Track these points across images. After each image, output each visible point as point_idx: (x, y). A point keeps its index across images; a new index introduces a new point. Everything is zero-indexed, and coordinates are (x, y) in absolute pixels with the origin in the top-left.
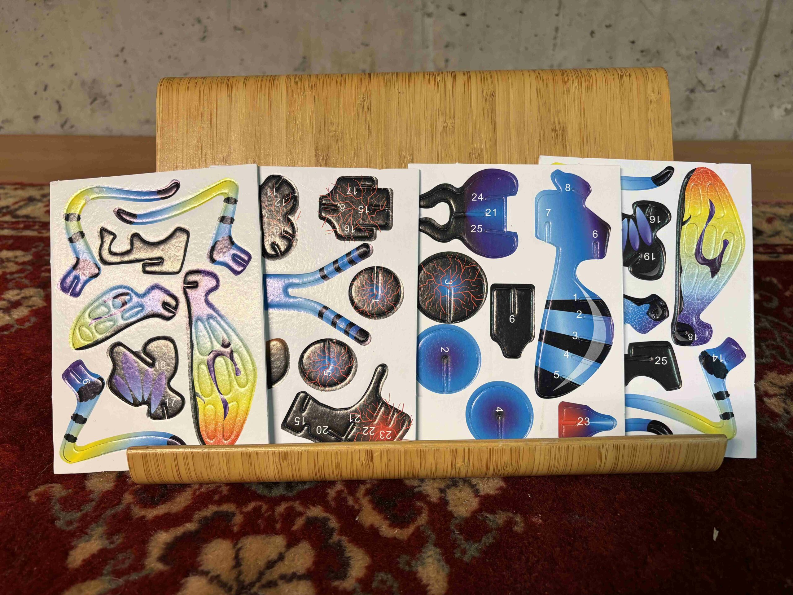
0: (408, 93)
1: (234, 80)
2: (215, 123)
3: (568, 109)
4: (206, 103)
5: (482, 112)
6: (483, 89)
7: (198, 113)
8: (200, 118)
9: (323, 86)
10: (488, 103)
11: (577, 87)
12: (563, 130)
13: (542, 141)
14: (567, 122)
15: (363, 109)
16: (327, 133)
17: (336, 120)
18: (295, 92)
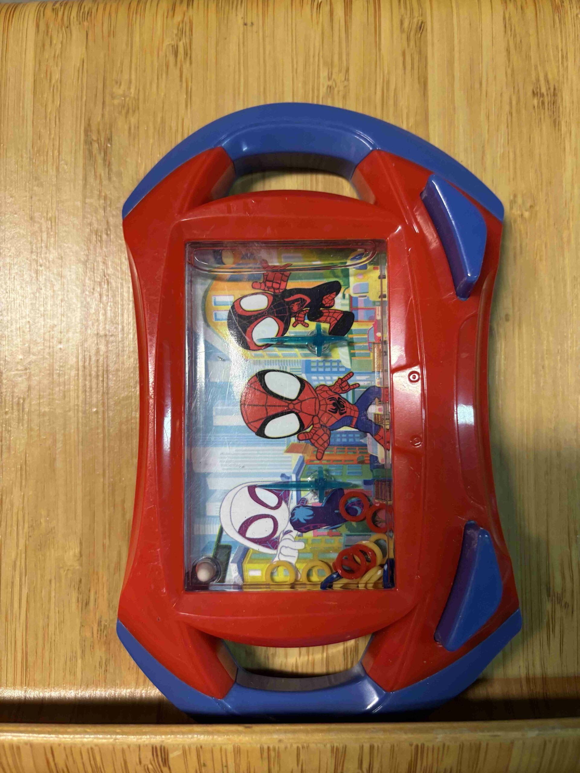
0: (261, 24)
3: (562, 56)
5: (401, 59)
6: (402, 16)
9: (104, 14)
10: (412, 43)
12: (555, 93)
13: (514, 114)
14: (561, 78)
15: (176, 54)
16: (108, 99)
17: (126, 76)
18: (52, 25)
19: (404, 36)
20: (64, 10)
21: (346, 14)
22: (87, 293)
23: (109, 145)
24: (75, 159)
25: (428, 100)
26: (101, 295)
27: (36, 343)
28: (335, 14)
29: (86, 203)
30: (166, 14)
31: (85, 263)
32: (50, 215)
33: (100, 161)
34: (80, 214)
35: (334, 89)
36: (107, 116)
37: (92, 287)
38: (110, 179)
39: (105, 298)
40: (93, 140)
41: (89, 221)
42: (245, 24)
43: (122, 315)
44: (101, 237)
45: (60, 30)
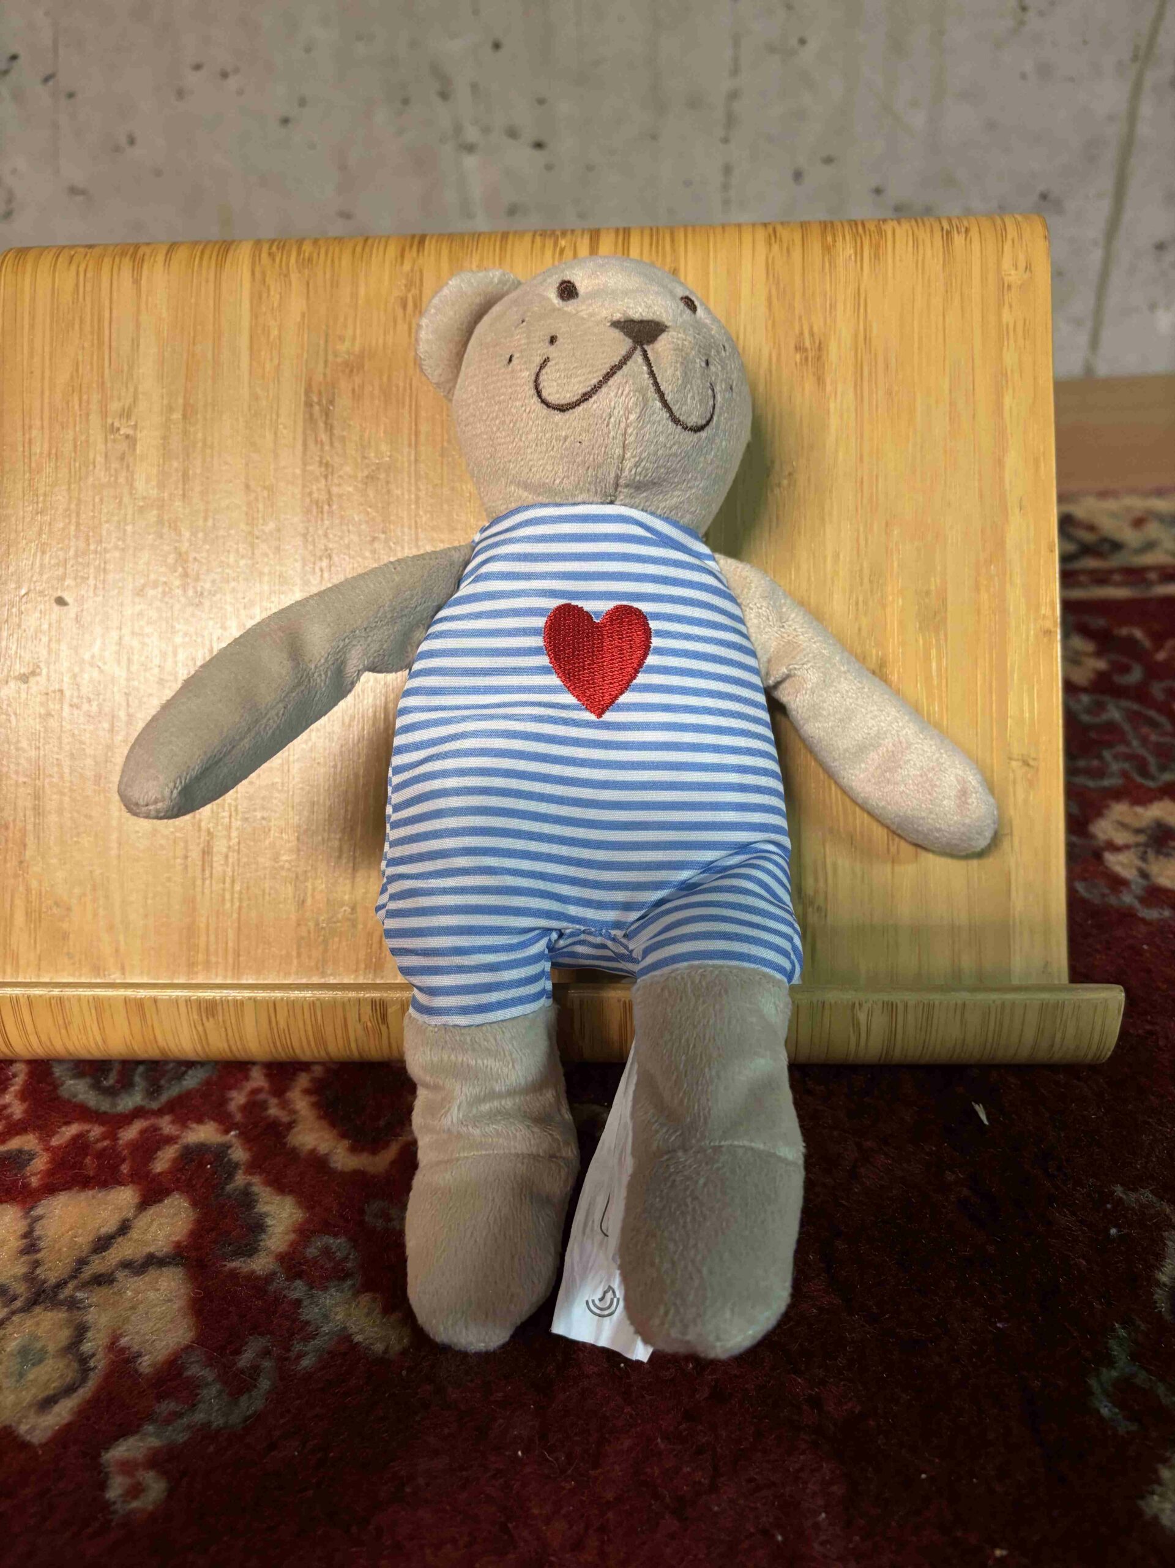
1: (147, 250)
2: (106, 339)
3: (831, 305)
4: (88, 299)
7: (74, 319)
8: (77, 327)
9: (326, 260)
11: (853, 257)
12: (820, 348)
14: (828, 331)
15: (404, 307)
16: (330, 358)
17: (350, 332)
18: (269, 273)
20: (282, 255)
23: (331, 408)
24: (295, 423)
29: (305, 471)
30: (394, 262)
31: (305, 536)
32: (267, 483)
33: (321, 425)
34: (300, 482)
36: (329, 375)
38: (332, 444)
40: (313, 402)
41: (308, 490)
44: (322, 508)
45: (278, 278)
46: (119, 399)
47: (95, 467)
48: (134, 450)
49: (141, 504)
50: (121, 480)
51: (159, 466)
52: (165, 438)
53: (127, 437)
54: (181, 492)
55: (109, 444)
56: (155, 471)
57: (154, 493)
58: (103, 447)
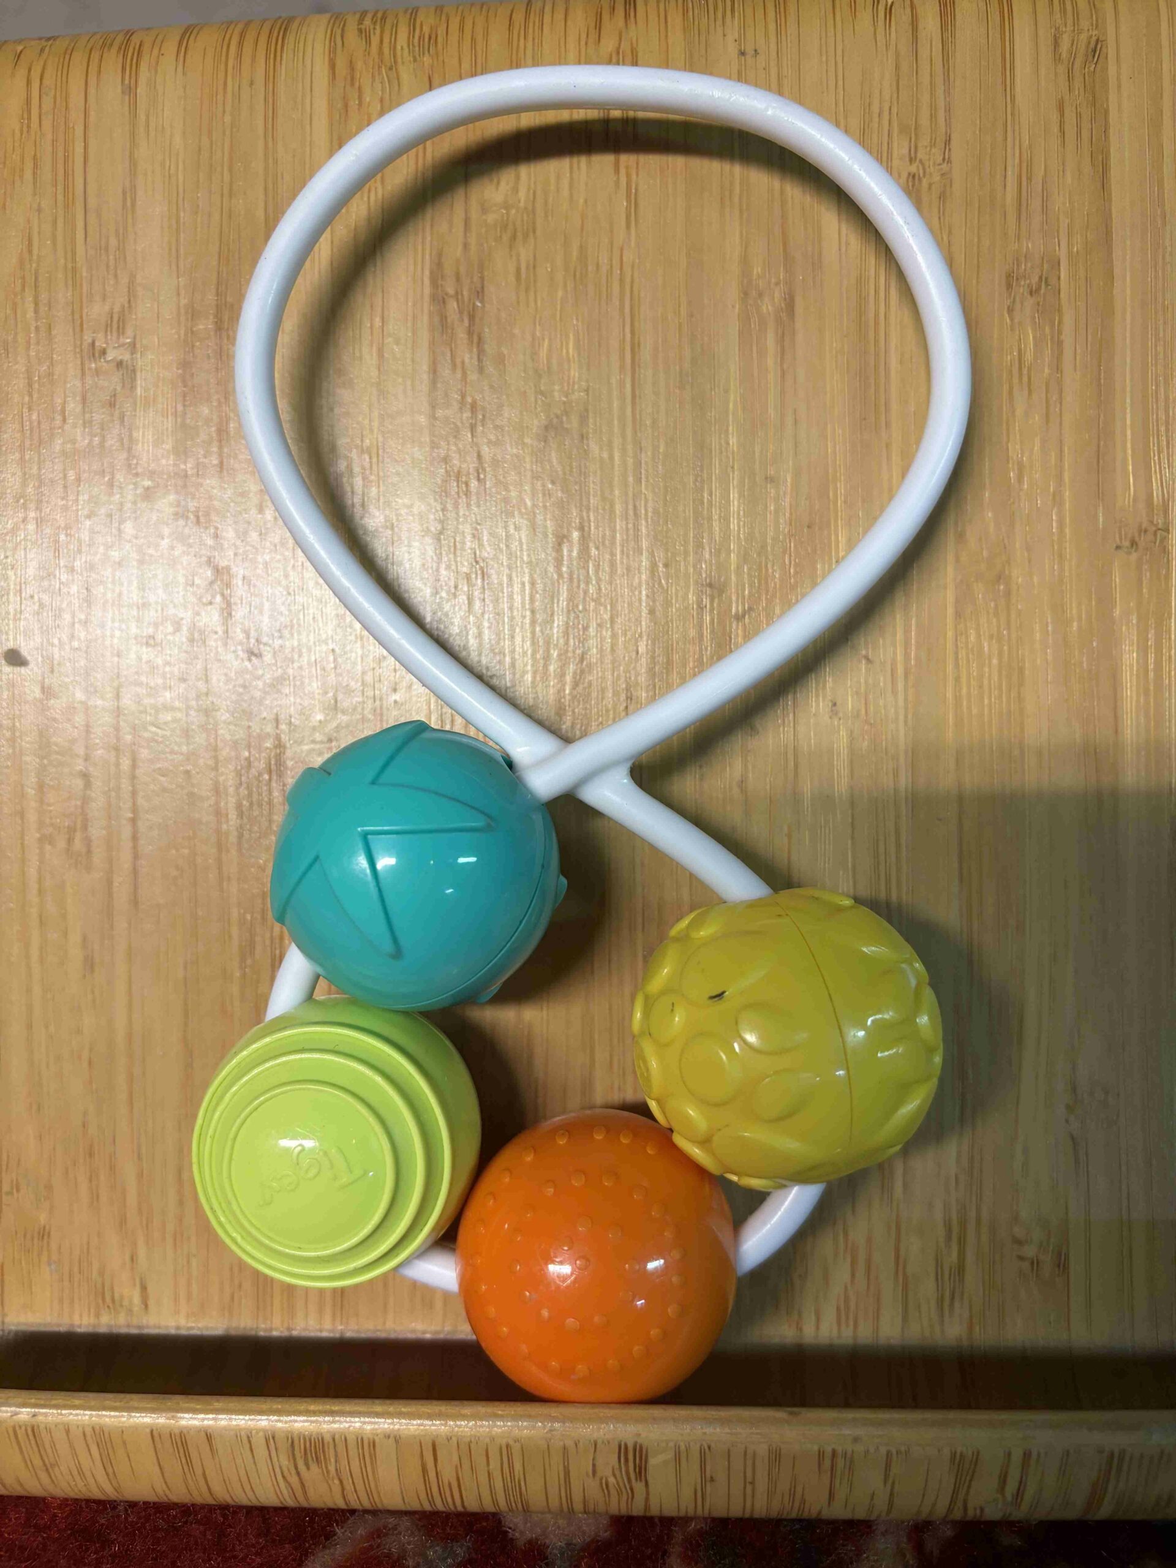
0: (774, 54)
1: (146, 38)
4: (47, 124)
5: (1055, 117)
6: (1057, 31)
7: (23, 160)
8: (28, 174)
9: (461, 39)
10: (1078, 83)
18: (359, 65)
19: (1062, 69)
20: (382, 32)
21: (943, 27)
22: (444, 594)
23: (479, 304)
24: (414, 333)
25: (1110, 200)
26: (470, 601)
27: (348, 691)
28: (920, 27)
29: (435, 418)
30: (584, 36)
31: (438, 536)
32: (367, 442)
33: (461, 335)
34: (426, 439)
35: (920, 180)
36: (473, 248)
37: (452, 584)
38: (481, 370)
39: (477, 604)
40: (447, 294)
41: (443, 453)
42: (742, 53)
43: (512, 637)
44: (467, 484)
45: (376, 73)
46: (104, 298)
47: (64, 420)
48: (133, 388)
49: (147, 483)
50: (111, 442)
51: (175, 414)
52: (185, 365)
53: (120, 364)
54: (215, 462)
55: (89, 381)
56: (169, 424)
57: (167, 463)
58: (78, 384)
